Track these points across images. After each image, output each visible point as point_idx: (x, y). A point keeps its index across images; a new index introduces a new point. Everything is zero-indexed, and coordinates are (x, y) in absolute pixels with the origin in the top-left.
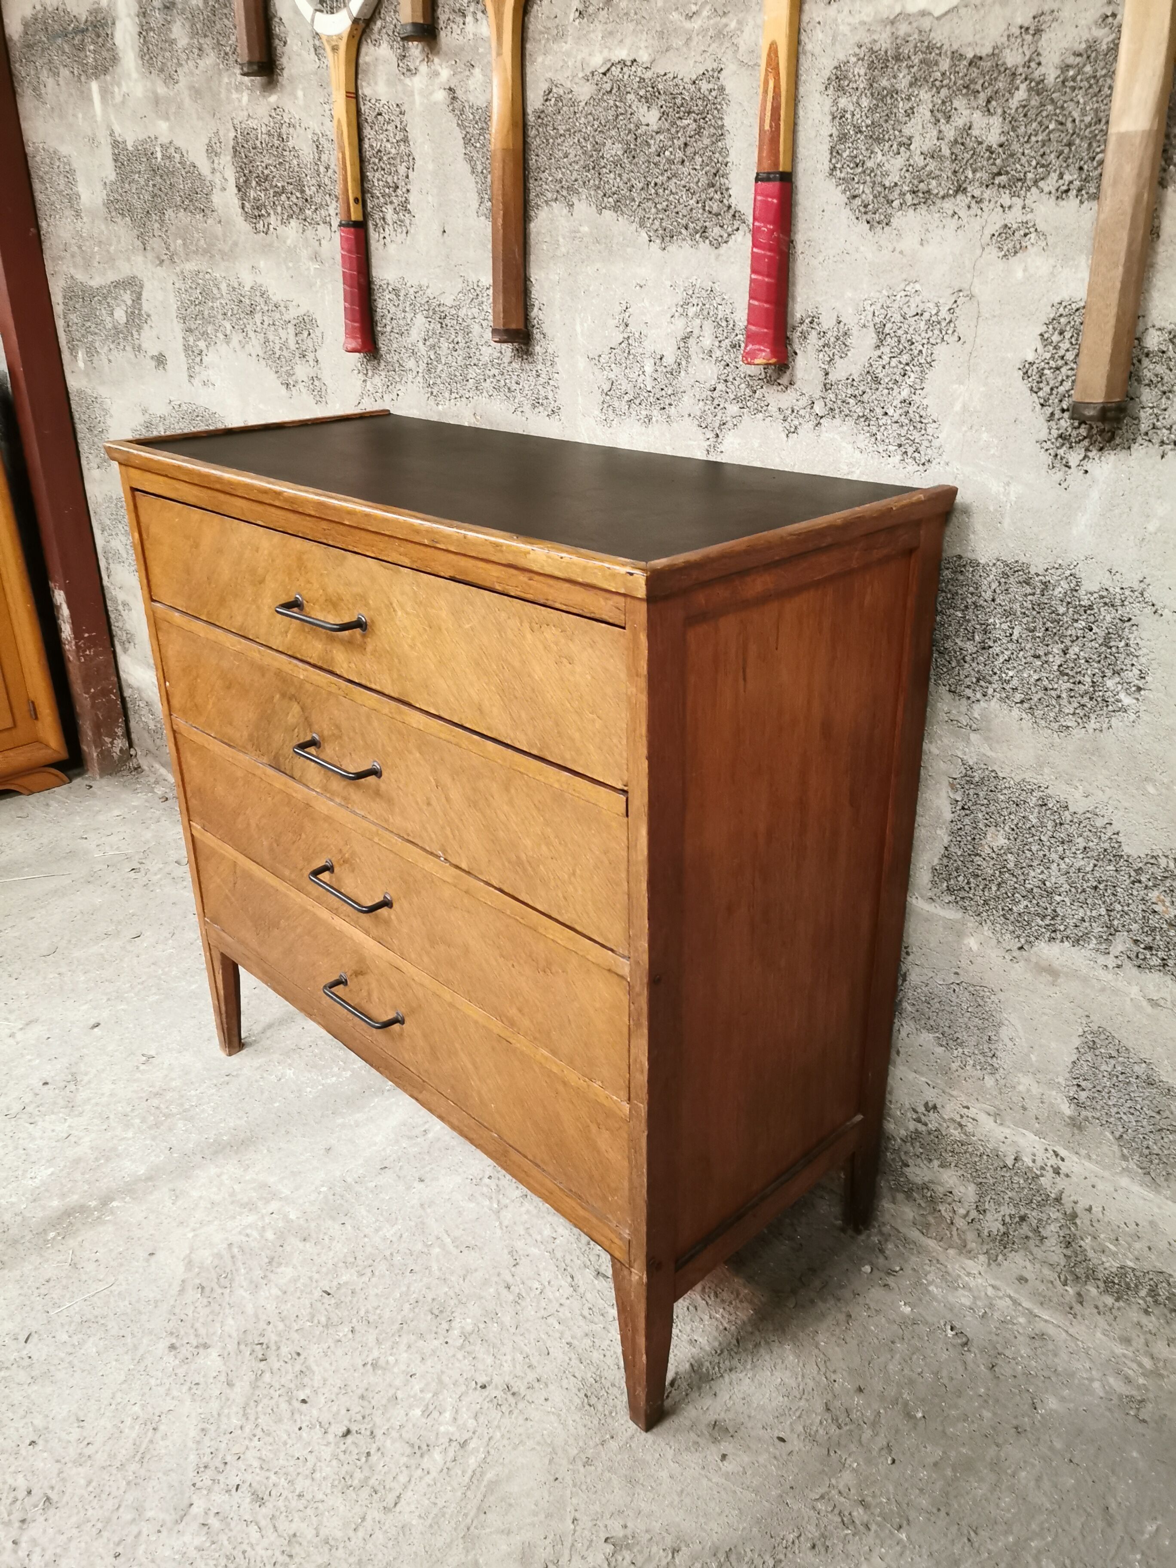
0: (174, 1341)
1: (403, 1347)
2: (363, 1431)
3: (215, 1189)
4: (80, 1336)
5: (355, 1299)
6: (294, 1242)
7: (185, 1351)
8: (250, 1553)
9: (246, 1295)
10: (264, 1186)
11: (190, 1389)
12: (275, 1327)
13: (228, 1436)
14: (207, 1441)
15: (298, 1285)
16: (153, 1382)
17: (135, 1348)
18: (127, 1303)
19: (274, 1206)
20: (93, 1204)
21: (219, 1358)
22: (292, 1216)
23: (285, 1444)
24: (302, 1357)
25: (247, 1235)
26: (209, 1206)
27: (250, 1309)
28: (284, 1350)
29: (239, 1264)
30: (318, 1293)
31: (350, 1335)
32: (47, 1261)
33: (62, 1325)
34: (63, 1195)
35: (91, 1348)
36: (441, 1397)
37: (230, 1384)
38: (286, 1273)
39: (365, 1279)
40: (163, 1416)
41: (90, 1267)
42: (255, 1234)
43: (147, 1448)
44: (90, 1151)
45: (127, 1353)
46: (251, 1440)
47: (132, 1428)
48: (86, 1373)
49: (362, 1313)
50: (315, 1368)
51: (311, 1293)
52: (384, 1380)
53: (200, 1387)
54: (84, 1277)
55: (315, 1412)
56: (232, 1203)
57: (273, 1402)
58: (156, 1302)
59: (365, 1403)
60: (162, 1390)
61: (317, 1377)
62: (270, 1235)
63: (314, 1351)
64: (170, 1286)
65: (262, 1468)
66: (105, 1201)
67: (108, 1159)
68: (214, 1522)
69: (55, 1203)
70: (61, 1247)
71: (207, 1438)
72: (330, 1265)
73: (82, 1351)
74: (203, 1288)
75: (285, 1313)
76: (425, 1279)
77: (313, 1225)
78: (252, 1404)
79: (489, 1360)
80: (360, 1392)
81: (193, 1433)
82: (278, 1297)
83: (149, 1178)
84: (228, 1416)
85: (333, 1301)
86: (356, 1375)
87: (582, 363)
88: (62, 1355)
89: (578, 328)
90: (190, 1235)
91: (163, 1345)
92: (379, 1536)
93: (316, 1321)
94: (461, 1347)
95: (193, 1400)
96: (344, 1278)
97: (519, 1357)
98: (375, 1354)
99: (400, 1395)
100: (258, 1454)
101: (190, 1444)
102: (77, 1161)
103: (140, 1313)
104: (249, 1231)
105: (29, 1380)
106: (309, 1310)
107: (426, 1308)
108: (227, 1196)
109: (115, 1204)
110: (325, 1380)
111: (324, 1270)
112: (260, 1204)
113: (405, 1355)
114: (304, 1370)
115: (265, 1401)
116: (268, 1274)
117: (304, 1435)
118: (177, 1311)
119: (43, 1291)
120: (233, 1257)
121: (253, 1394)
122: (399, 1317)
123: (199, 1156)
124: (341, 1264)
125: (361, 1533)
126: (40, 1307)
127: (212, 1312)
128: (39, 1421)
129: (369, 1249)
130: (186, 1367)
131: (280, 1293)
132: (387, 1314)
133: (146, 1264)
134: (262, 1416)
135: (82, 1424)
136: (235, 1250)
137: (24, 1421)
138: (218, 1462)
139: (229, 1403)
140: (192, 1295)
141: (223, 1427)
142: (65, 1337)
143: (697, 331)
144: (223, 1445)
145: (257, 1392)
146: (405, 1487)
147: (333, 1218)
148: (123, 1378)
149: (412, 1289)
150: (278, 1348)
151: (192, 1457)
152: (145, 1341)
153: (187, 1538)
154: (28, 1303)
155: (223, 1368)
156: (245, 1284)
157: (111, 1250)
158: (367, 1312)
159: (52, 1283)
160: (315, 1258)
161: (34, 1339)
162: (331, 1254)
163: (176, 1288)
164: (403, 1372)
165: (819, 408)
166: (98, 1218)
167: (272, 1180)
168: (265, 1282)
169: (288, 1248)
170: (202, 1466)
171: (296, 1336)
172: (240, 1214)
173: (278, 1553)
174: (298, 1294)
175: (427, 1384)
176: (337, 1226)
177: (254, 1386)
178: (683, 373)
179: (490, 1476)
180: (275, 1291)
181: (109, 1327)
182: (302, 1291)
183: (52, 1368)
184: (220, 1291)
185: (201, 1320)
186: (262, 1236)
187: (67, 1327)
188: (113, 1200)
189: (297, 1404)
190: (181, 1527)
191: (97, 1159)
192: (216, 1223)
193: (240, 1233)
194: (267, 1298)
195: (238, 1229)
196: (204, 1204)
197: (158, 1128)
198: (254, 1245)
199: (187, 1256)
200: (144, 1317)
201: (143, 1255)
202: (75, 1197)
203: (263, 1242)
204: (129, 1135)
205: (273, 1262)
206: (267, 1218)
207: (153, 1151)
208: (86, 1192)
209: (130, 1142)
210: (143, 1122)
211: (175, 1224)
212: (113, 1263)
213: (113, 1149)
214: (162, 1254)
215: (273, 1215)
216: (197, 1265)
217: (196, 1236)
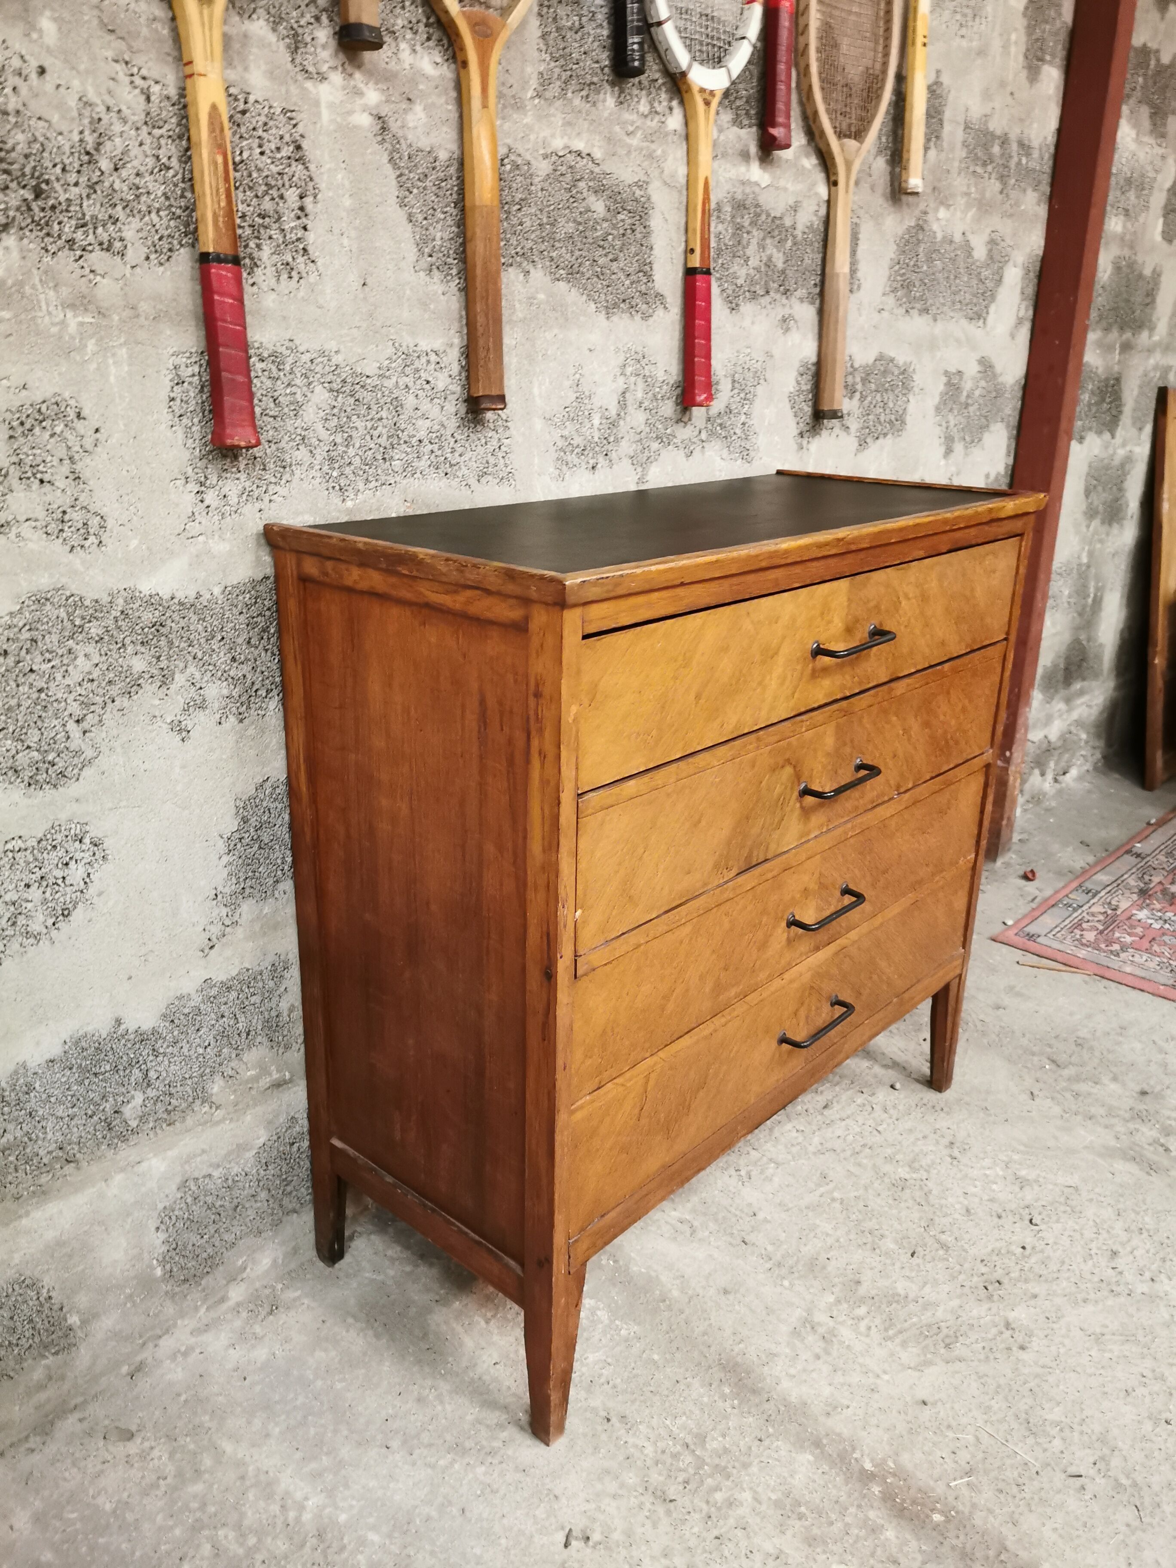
3: (814, 1375)
4: (1048, 1428)
6: (862, 1290)
7: (1020, 1337)
8: (1152, 1251)
9: (941, 1309)
10: (795, 1333)
11: (1054, 1322)
12: (964, 1281)
13: (1079, 1285)
14: (1092, 1297)
15: (914, 1275)
16: (1062, 1351)
17: (1037, 1376)
18: (993, 1402)
19: (820, 1317)
20: (876, 1489)
21: (1015, 1310)
22: (831, 1299)
23: (1064, 1251)
24: (984, 1258)
25: (869, 1328)
26: (840, 1373)
27: (956, 1303)
28: (984, 1270)
29: (906, 1325)
30: (915, 1260)
31: (948, 1233)
32: (974, 1506)
33: (1045, 1450)
34: (875, 1530)
35: (1056, 1414)
37: (1035, 1296)
38: (903, 1287)
39: (887, 1233)
40: (1089, 1333)
41: (964, 1456)
42: (864, 1323)
43: (1121, 1335)
44: (789, 1533)
45: (1045, 1381)
47: (1111, 1351)
48: (1083, 1406)
49: (922, 1230)
51: (919, 1264)
54: (980, 1456)
56: (828, 1353)
58: (980, 1378)
60: (1067, 1341)
62: (862, 1311)
64: (957, 1372)
66: (867, 1477)
68: (1148, 1275)
69: (890, 1534)
70: (951, 1499)
72: (882, 1258)
73: (1063, 1419)
74: (948, 1344)
75: (947, 1278)
76: (871, 1199)
77: (836, 1280)
78: (1043, 1279)
81: (1090, 1308)
82: (932, 1287)
85: (920, 1249)
87: (538, 424)
88: (1076, 1434)
89: (536, 391)
90: (886, 1377)
91: (1023, 1355)
92: (1097, 1190)
93: (946, 1257)
95: (1063, 1316)
96: (893, 1246)
99: (986, 1197)
102: (811, 1541)
103: (999, 1386)
105: (1116, 1453)
106: (937, 1263)
108: (821, 1361)
109: (868, 1466)
110: (997, 1240)
111: (888, 1262)
112: (821, 1330)
115: (1036, 1271)
117: (1051, 1242)
118: (982, 1357)
119: (1015, 1490)
121: (1034, 1281)
123: (766, 1406)
125: (1103, 1199)
126: (1035, 1483)
128: (1148, 1426)
130: (1035, 1332)
131: (929, 1286)
133: (939, 1404)
134: (1051, 1269)
135: (1130, 1390)
136: (891, 1332)
137: (1154, 1439)
138: (1104, 1286)
140: (959, 1350)
142: (1057, 1442)
143: (632, 387)
144: (1088, 1285)
146: (1056, 1184)
148: (1072, 1374)
151: (1110, 1302)
152: (1026, 1371)
153: (1167, 1288)
154: (1036, 1497)
156: (929, 1314)
157: (934, 1444)
159: (1001, 1485)
161: (1073, 1470)
162: (867, 1261)
163: (958, 1365)
165: (704, 436)
166: (894, 1475)
167: (784, 1329)
168: (920, 1300)
169: (873, 1293)
172: (842, 1343)
173: (1143, 1236)
176: (833, 1262)
178: (622, 423)
179: (1022, 1148)
180: (928, 1289)
181: (1027, 1407)
183: (1094, 1438)
184: (945, 1331)
185: (984, 1335)
187: (1045, 1446)
188: (863, 1471)
189: (1027, 1252)
190: (1162, 1295)
191: (801, 1517)
192: (861, 1360)
193: (868, 1336)
194: (938, 1293)
195: (862, 1338)
196: (839, 1378)
197: (726, 1468)
198: (878, 1321)
199: (915, 1369)
200: (1002, 1381)
201: (927, 1412)
202: (872, 1514)
203: (872, 1314)
204: (747, 1496)
205: (894, 1298)
206: (840, 1319)
207: (769, 1457)
208: (859, 1506)
209: (760, 1489)
210: (717, 1488)
211: (876, 1396)
212: (950, 1434)
213: (778, 1504)
214: (922, 1394)
215: (834, 1314)
216: (922, 1358)
217: (885, 1372)
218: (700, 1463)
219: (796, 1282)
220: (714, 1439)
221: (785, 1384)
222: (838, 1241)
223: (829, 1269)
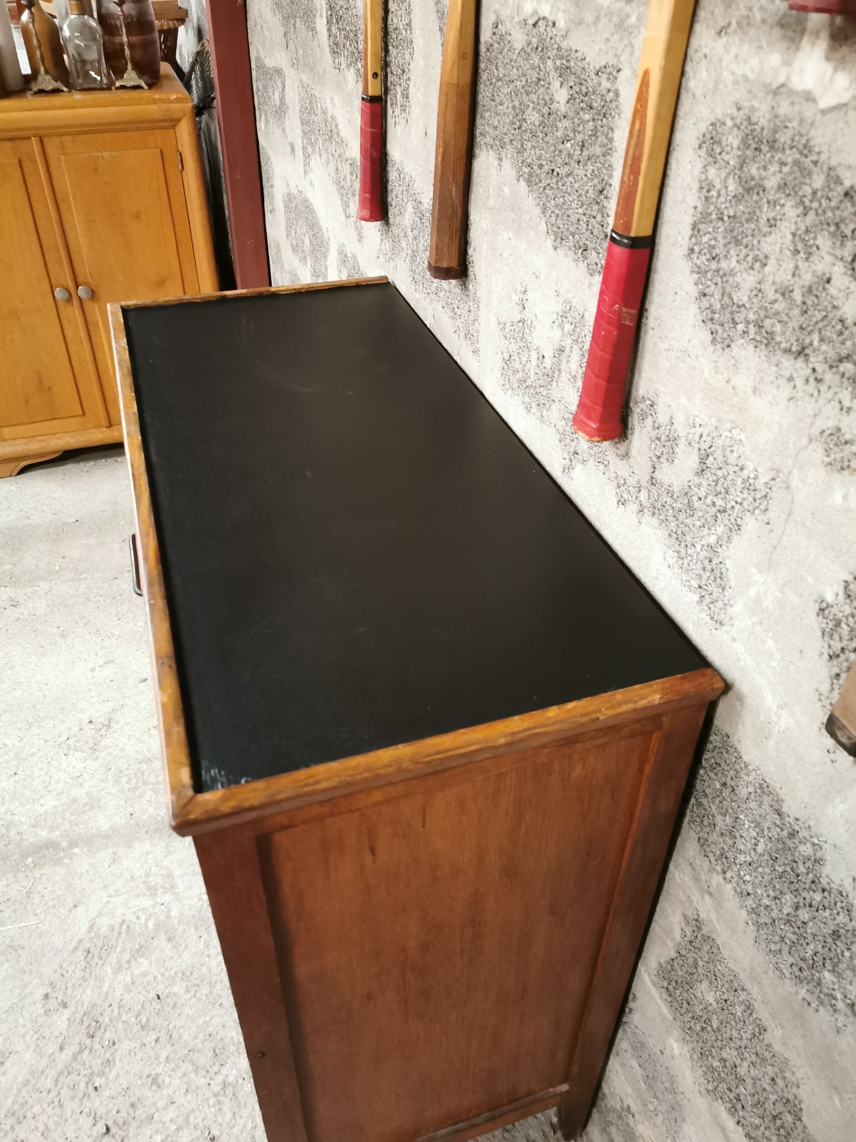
0: (50, 991)
1: (180, 1073)
2: (117, 1137)
3: (139, 865)
4: (2, 958)
5: (173, 1012)
6: (162, 939)
7: (51, 1004)
9: (110, 971)
10: (170, 876)
11: (38, 1039)
12: (112, 1011)
13: (38, 1095)
14: (24, 1093)
15: (145, 980)
16: (21, 1021)
17: (26, 985)
18: (40, 942)
19: (167, 898)
20: (64, 844)
21: (67, 1022)
22: (173, 914)
23: (67, 1120)
24: (115, 1047)
25: (138, 918)
26: (129, 878)
27: (106, 987)
28: (108, 1035)
29: (120, 941)
30: (152, 995)
31: (153, 1044)
32: (16, 882)
34: (51, 829)
36: (180, 1134)
37: (61, 1049)
38: (144, 964)
39: (188, 996)
41: (37, 900)
42: (143, 918)
44: (84, 795)
45: (19, 987)
46: (49, 1105)
49: (171, 1027)
50: (117, 1062)
51: (148, 992)
52: (154, 1097)
53: (45, 1041)
54: (29, 907)
55: (97, 1102)
57: (78, 1078)
58: (57, 950)
59: (131, 1111)
60: (22, 1030)
61: (114, 1072)
62: (151, 925)
63: (125, 1046)
64: (71, 941)
65: (43, 1134)
66: (72, 845)
67: (92, 808)
69: (44, 833)
70: (29, 874)
71: (25, 1089)
72: (172, 973)
74: (89, 952)
75: (124, 1002)
76: (226, 1017)
77: (181, 928)
78: (66, 1073)
79: (228, 1117)
80: (134, 1099)
81: (20, 1079)
82: (127, 984)
83: (107, 837)
84: (46, 1077)
85: (158, 1007)
86: (139, 1082)
87: (494, 321)
89: (494, 287)
90: (105, 900)
91: (42, 991)
93: (139, 1020)
94: (216, 1095)
95: (35, 1051)
96: (176, 989)
97: (250, 1125)
98: (160, 1069)
99: (156, 1116)
100: (46, 1120)
101: (15, 1087)
102: (74, 801)
103: (43, 955)
104: (140, 914)
106: (139, 1007)
107: (213, 1045)
108: (143, 875)
109: (76, 850)
110: (118, 1076)
111: (167, 974)
112: (160, 891)
113: (177, 1081)
114: (111, 1060)
115: (74, 1076)
116: (132, 960)
117: (81, 1120)
118: (64, 965)
119: (2, 907)
120: (120, 933)
121: (70, 1064)
122: (192, 1044)
123: (145, 829)
124: (180, 975)
127: (84, 977)
129: (204, 969)
130: (45, 1018)
131: (130, 982)
132: (185, 1037)
133: (67, 914)
134: (65, 1088)
136: (124, 927)
138: (21, 1113)
139: (53, 1065)
140: (80, 956)
141: (39, 1085)
144: (31, 1101)
145: (73, 1065)
147: (196, 928)
149: (213, 1021)
150: (106, 1030)
151: (10, 1101)
152: (34, 982)
155: (65, 1032)
156: (114, 962)
157: (55, 891)
158: (174, 1028)
159: (10, 903)
160: (168, 960)
162: (179, 961)
163: (73, 944)
164: (169, 1096)
165: (644, 497)
166: (62, 858)
167: (178, 872)
168: (127, 966)
169: (156, 942)
170: (11, 1112)
171: (120, 1026)
172: (144, 895)
174: (140, 989)
175: (178, 1117)
176: (195, 938)
177: (75, 1058)
178: (555, 383)
180: (128, 979)
181: (21, 959)
182: (144, 987)
184: (96, 960)
185: (73, 981)
186: (146, 923)
188: (77, 846)
189: (91, 1089)
191: (85, 805)
192: (126, 896)
193: (134, 913)
194: (120, 982)
195: (135, 909)
196: (127, 875)
197: (134, 792)
198: (138, 928)
199: (94, 919)
200: (44, 961)
201: (70, 904)
202: (58, 833)
203: (144, 929)
204: (114, 791)
205: (140, 951)
206: (157, 907)
207: (121, 812)
208: (66, 831)
209: (112, 798)
210: (128, 782)
211: (101, 885)
212: (50, 903)
213: (99, 800)
214: (81, 909)
215: (162, 906)
216: (95, 930)
217: (108, 902)
218: (145, 783)
219: (200, 903)
220: (151, 796)
221: (147, 847)
222: (208, 956)
223: (193, 931)
